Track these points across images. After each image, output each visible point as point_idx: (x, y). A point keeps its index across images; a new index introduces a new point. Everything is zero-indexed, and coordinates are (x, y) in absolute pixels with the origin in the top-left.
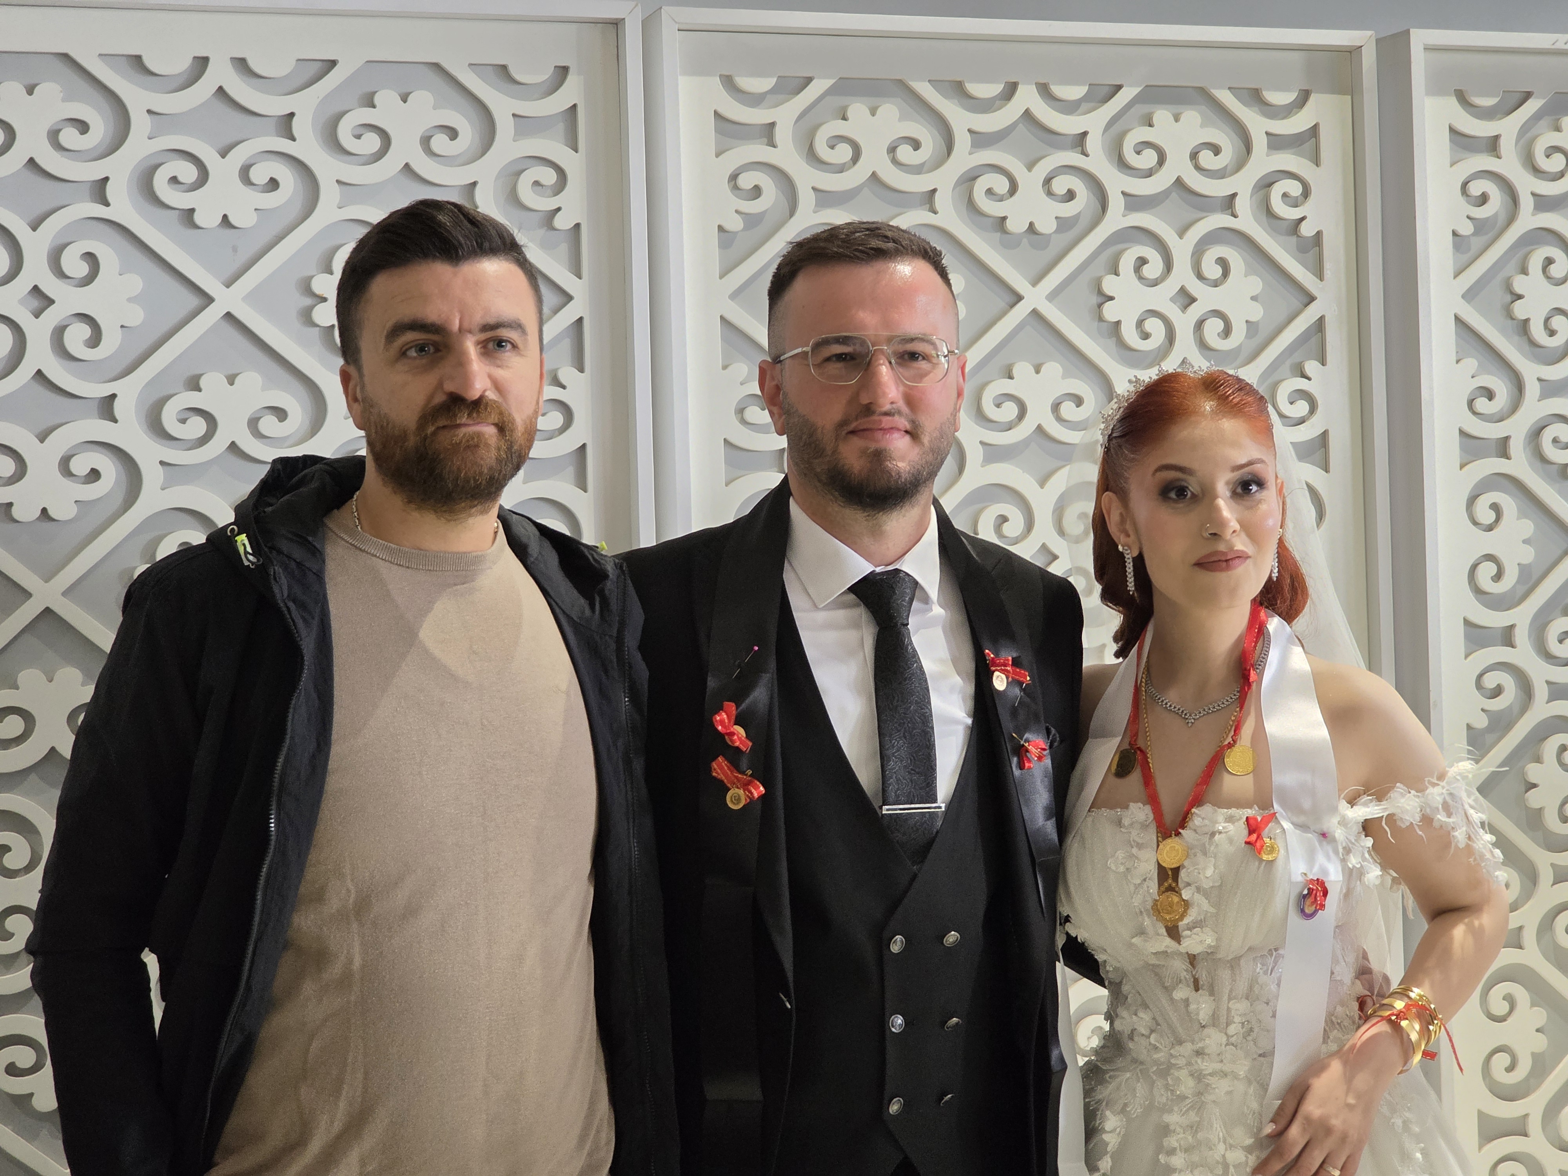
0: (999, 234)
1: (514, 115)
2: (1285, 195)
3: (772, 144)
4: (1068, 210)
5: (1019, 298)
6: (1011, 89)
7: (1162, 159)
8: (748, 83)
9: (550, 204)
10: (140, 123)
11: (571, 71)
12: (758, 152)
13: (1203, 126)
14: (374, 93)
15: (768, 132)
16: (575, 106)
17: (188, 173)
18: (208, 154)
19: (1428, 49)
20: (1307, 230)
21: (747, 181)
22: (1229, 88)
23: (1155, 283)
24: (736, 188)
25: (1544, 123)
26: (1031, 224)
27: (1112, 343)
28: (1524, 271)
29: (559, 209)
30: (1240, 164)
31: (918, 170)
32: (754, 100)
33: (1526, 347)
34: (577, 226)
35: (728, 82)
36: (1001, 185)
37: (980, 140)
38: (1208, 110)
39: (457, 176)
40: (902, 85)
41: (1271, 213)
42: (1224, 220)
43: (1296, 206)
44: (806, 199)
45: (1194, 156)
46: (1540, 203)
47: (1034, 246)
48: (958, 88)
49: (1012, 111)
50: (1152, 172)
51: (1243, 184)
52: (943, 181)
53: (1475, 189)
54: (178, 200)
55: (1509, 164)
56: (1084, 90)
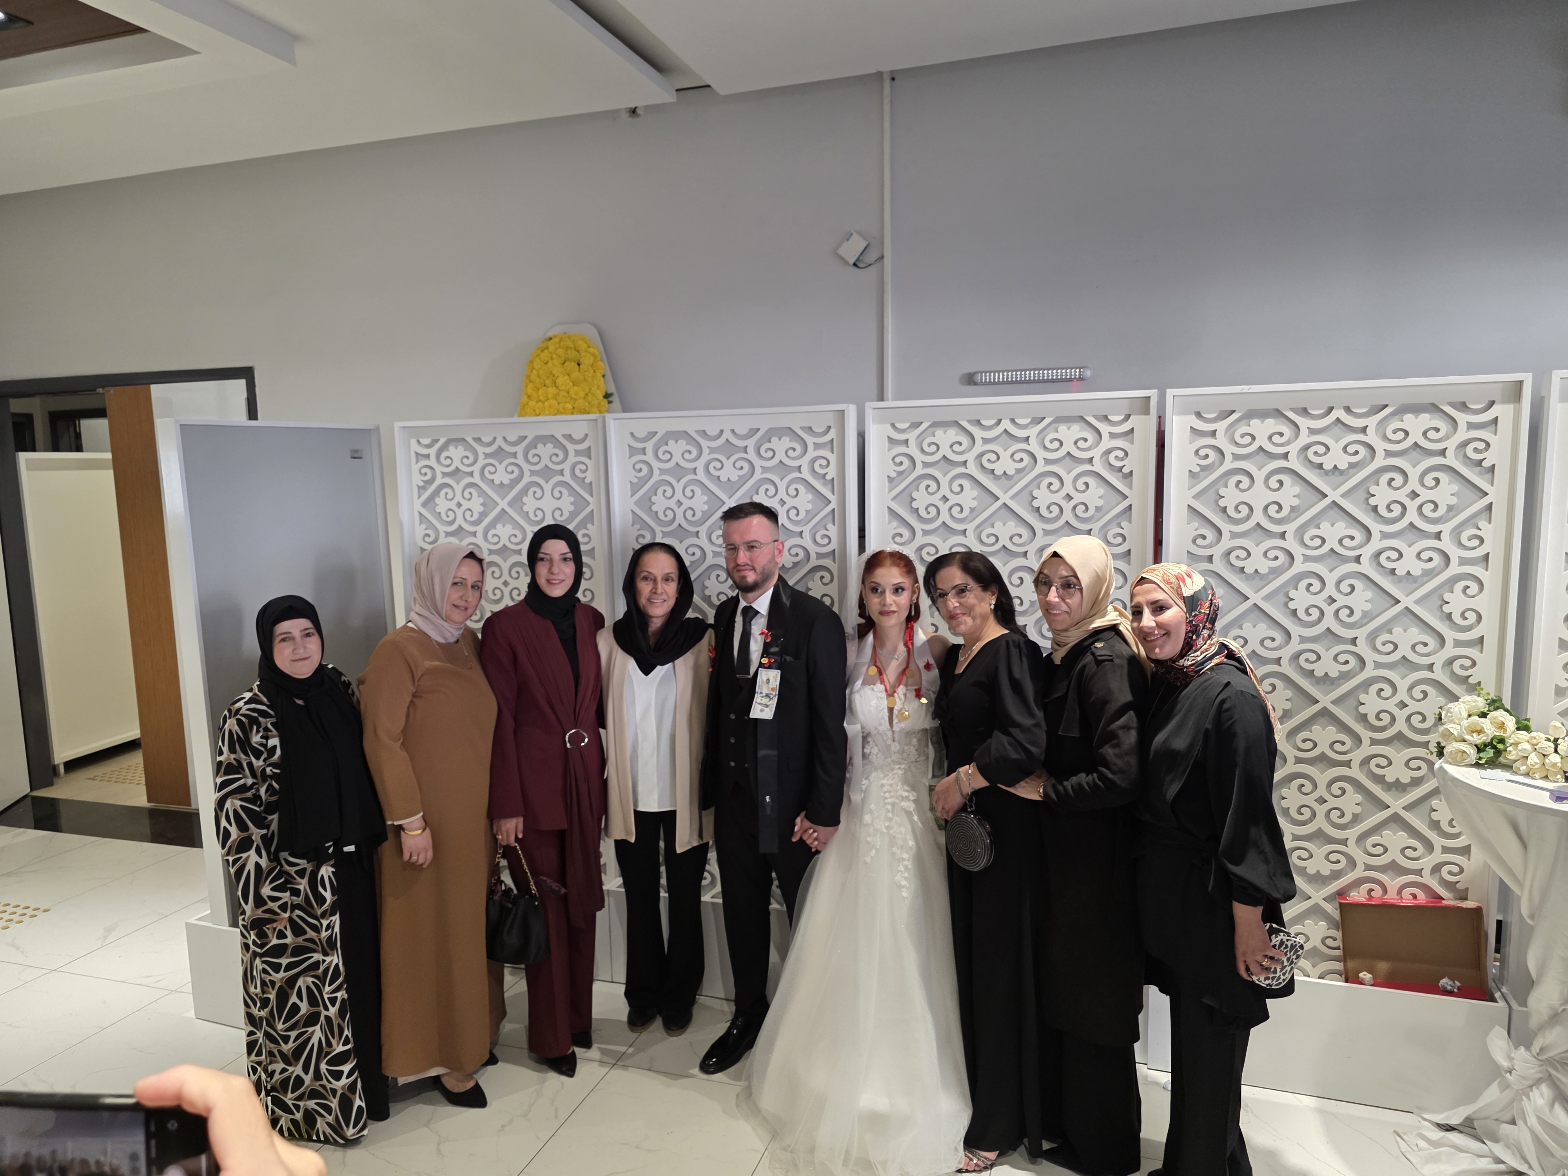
0: (991, 476)
1: (813, 443)
2: (1116, 457)
3: (908, 447)
4: (1020, 466)
5: (998, 499)
6: (999, 421)
7: (1061, 444)
8: (901, 426)
10: (706, 451)
12: (902, 449)
13: (1080, 431)
14: (771, 438)
15: (906, 442)
16: (833, 439)
17: (719, 465)
18: (723, 459)
19: (1172, 396)
20: (1126, 470)
21: (898, 460)
22: (1093, 416)
23: (1056, 492)
24: (895, 462)
25: (1243, 422)
26: (1005, 471)
27: (1037, 514)
28: (1226, 486)
29: (827, 473)
30: (1098, 444)
31: (960, 453)
32: (902, 431)
33: (1226, 518)
34: (833, 478)
35: (893, 425)
36: (993, 457)
37: (985, 441)
38: (1083, 424)
39: (796, 463)
40: (956, 422)
41: (1110, 464)
42: (1088, 467)
43: (1122, 460)
44: (919, 465)
45: (1076, 443)
46: (1236, 457)
47: (1007, 479)
48: (978, 423)
49: (999, 430)
50: (1057, 450)
51: (1097, 453)
52: (970, 457)
53: (1202, 453)
54: (716, 473)
55: (1221, 441)
56: (1028, 421)
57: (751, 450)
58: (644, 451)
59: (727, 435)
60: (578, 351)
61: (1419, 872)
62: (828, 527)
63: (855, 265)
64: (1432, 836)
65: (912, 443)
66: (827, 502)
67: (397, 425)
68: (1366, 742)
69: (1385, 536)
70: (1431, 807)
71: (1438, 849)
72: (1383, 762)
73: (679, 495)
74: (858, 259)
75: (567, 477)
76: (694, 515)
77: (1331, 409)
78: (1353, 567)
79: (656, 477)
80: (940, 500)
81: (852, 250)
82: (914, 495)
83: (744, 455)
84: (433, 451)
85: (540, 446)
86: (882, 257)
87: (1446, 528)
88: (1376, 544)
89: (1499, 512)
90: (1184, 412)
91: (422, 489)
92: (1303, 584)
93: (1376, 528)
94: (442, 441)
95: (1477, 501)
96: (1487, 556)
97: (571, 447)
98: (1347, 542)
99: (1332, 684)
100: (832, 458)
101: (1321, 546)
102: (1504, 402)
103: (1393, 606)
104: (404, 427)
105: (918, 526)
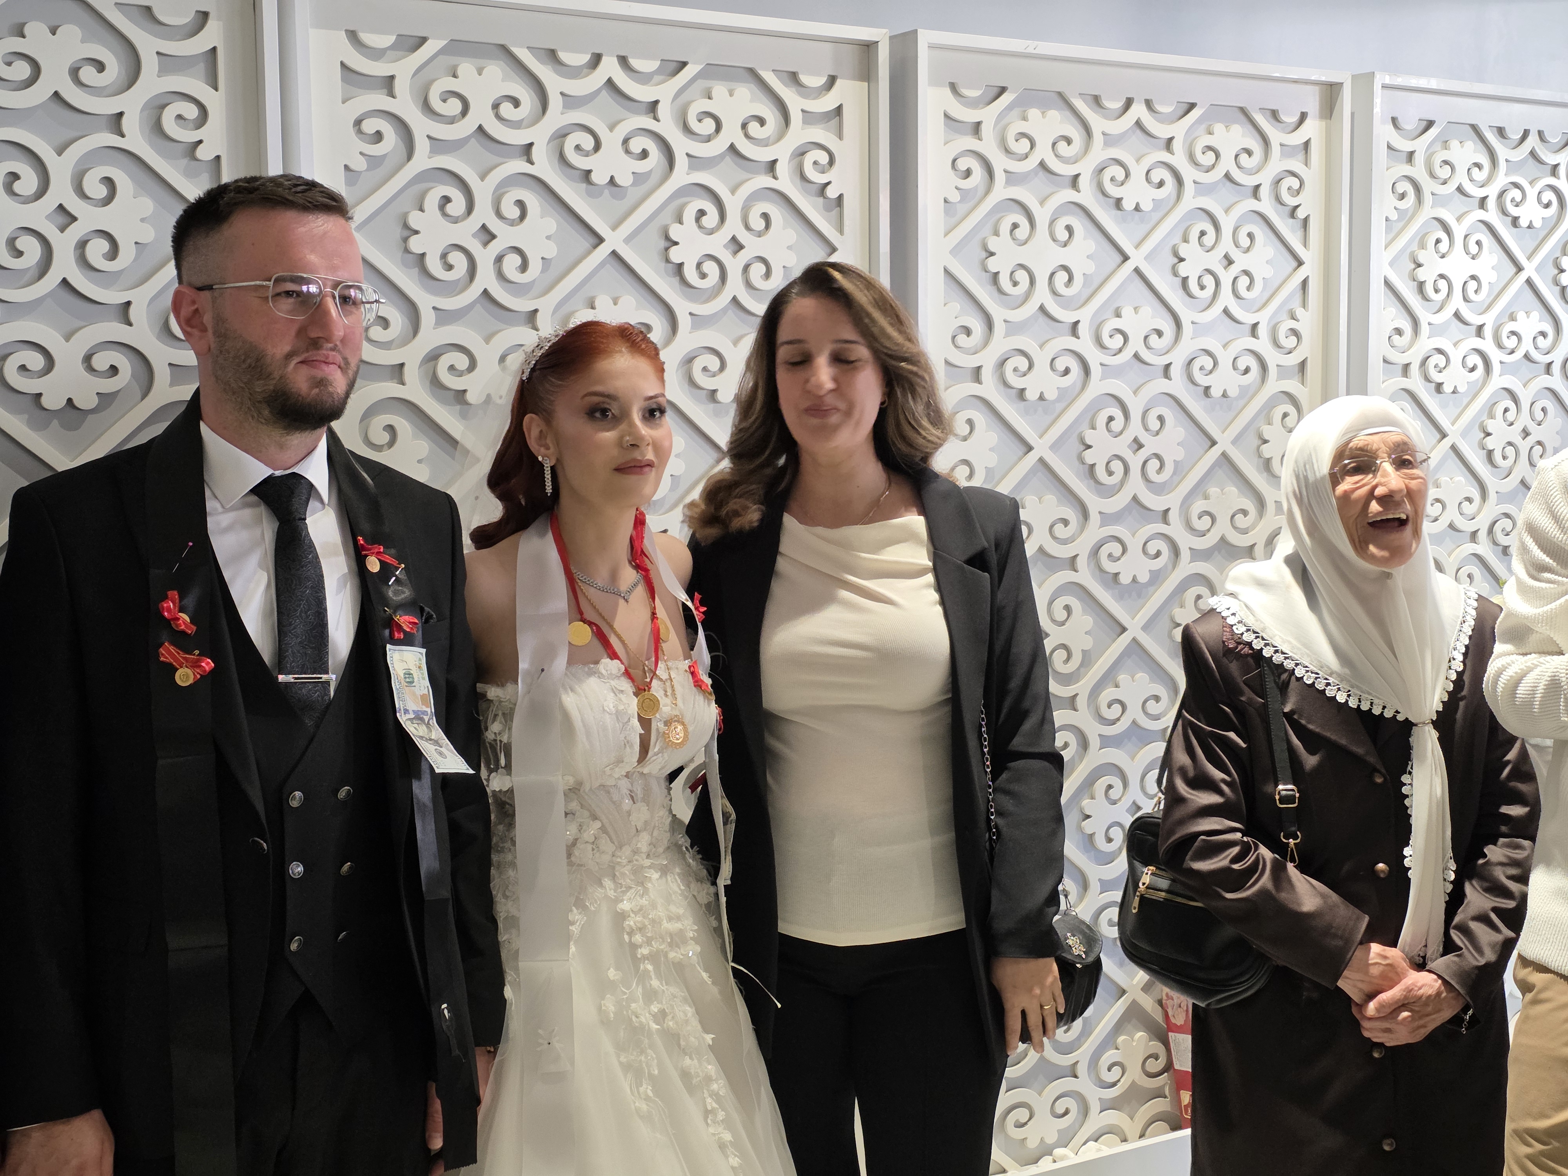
0: (584, 185)
1: (158, 53)
2: (815, 163)
3: (392, 95)
4: (643, 166)
5: (601, 240)
6: (596, 59)
7: (718, 127)
8: (370, 40)
9: (192, 136)
11: (211, 16)
12: (380, 101)
13: (752, 101)
14: (24, 24)
15: (388, 84)
16: (214, 49)
19: (932, 47)
20: (832, 193)
21: (369, 126)
22: (773, 70)
23: (711, 232)
24: (360, 132)
25: (1016, 112)
26: (612, 178)
27: (676, 280)
28: (996, 233)
29: (201, 142)
30: (781, 135)
31: (516, 125)
32: (376, 54)
33: (996, 294)
34: (218, 158)
35: (353, 36)
36: (588, 143)
37: (570, 101)
38: (753, 87)
39: (109, 106)
40: (505, 50)
41: (805, 177)
42: (767, 181)
43: (823, 172)
44: (422, 145)
45: (744, 126)
46: (1012, 178)
47: (614, 196)
48: (552, 56)
49: (598, 78)
50: (711, 137)
51: (782, 152)
52: (539, 136)
53: (962, 164)
55: (988, 145)
56: (656, 64)
65: (404, 87)
69: (1197, 330)
77: (1129, 102)
78: (1162, 384)
80: (474, 236)
82: (415, 219)
87: (1263, 318)
88: (1187, 344)
89: (1316, 294)
92: (1102, 419)
93: (1186, 316)
95: (1292, 274)
96: (1304, 364)
98: (1154, 341)
99: (1142, 596)
100: (214, 101)
101: (1123, 349)
102: (1317, 116)
103: (1208, 450)
105: (425, 300)
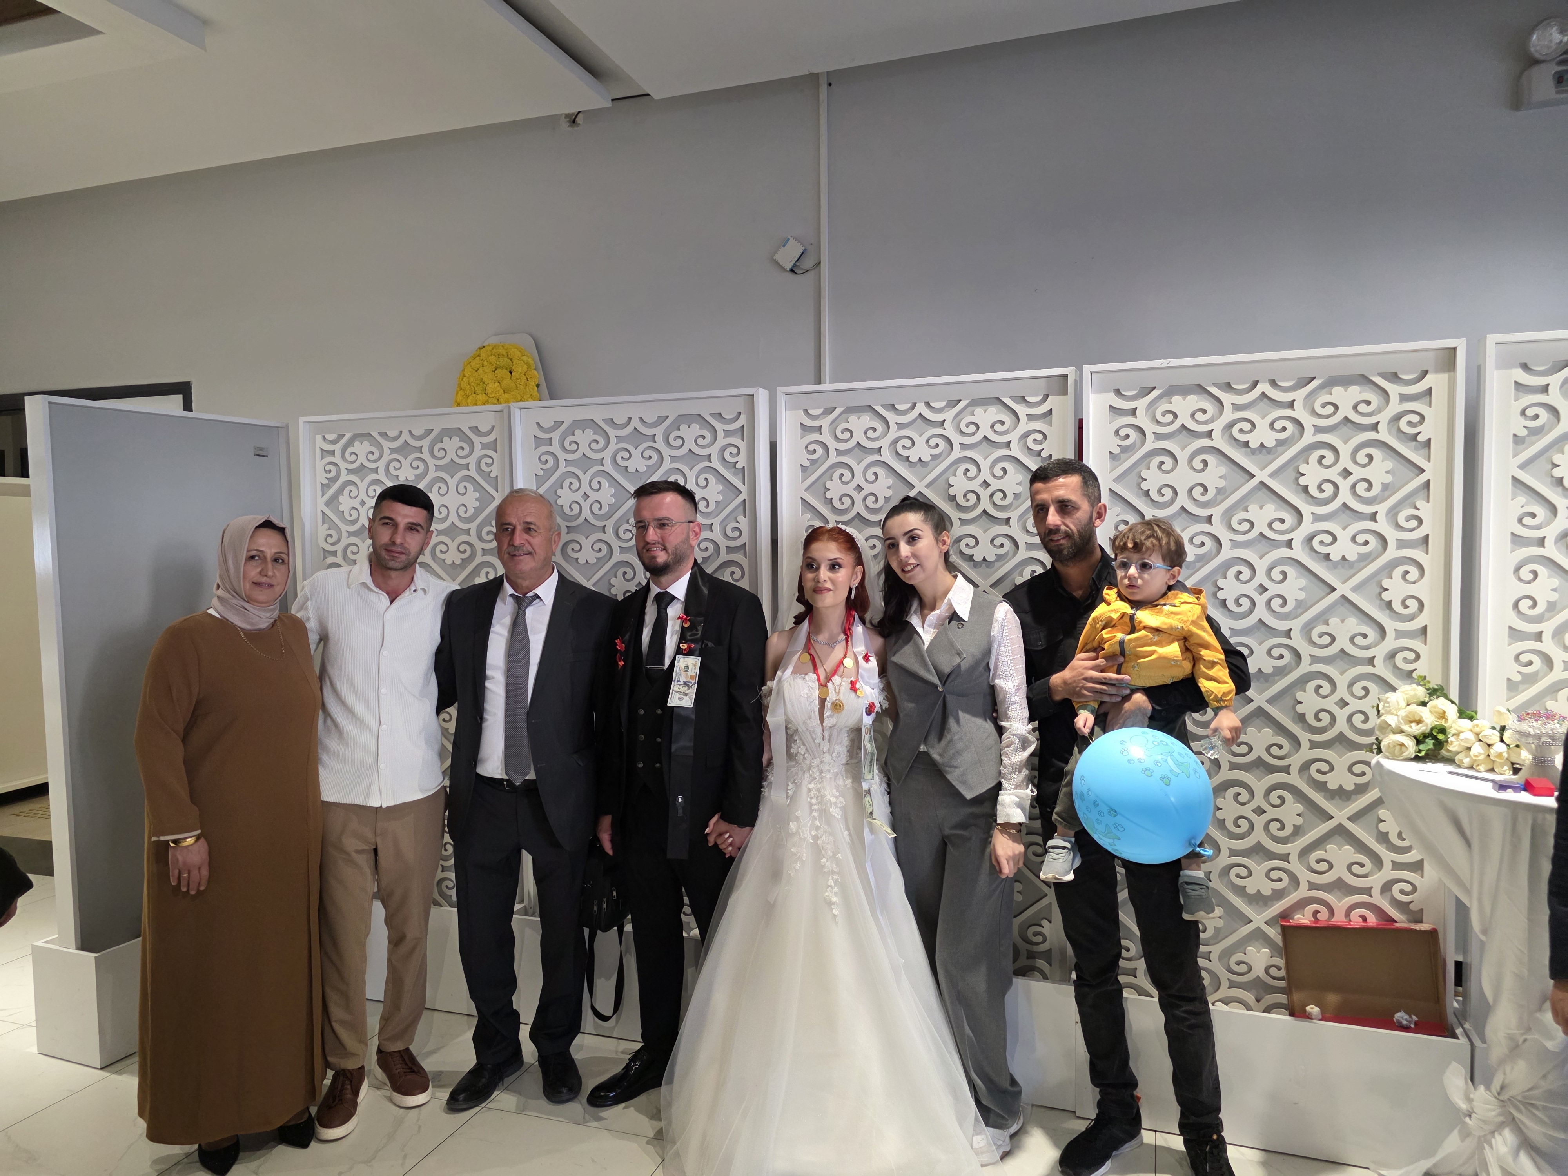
0: (906, 462)
1: (723, 430)
2: (1035, 440)
3: (821, 434)
4: (936, 451)
5: (913, 487)
6: (914, 405)
7: (978, 427)
8: (813, 412)
10: (613, 440)
11: (743, 413)
12: (816, 436)
13: (997, 414)
14: (680, 426)
15: (819, 429)
16: (743, 425)
17: (627, 455)
18: (631, 448)
19: (1089, 372)
20: (1044, 454)
21: (811, 448)
22: (1010, 397)
23: (972, 479)
24: (808, 450)
25: (1164, 399)
26: (920, 458)
28: (1148, 467)
29: (737, 461)
30: (1014, 428)
31: (875, 440)
32: (815, 418)
34: (743, 467)
35: (806, 411)
36: (908, 443)
37: (900, 426)
38: (1000, 407)
39: (705, 452)
40: (871, 407)
41: (1028, 448)
42: (1005, 452)
43: (1041, 444)
44: (833, 453)
45: (992, 426)
46: (1158, 437)
47: (922, 466)
48: (893, 407)
49: (914, 414)
50: (974, 434)
51: (1014, 437)
52: (885, 443)
53: (1123, 432)
54: (623, 464)
55: (1142, 420)
56: (943, 404)
57: (660, 439)
58: (550, 442)
59: (635, 423)
60: (511, 359)
61: (1368, 891)
62: (738, 519)
63: (792, 271)
64: (1380, 849)
65: (825, 430)
66: (738, 493)
67: (302, 419)
68: (1305, 745)
69: (1317, 518)
70: (1379, 818)
71: (1387, 865)
72: (1325, 767)
73: (585, 488)
74: (795, 265)
75: (473, 472)
76: (600, 509)
77: (1256, 383)
78: (1285, 552)
79: (563, 468)
80: (854, 489)
81: (788, 256)
82: (828, 484)
83: (653, 444)
84: (338, 447)
85: (446, 439)
86: (820, 263)
87: (1382, 509)
88: (1308, 526)
89: (1437, 490)
90: (1103, 390)
91: (325, 487)
92: (1232, 572)
93: (1307, 510)
94: (348, 436)
95: (1413, 479)
96: (1426, 539)
97: (477, 440)
98: (1277, 525)
99: (1266, 681)
100: (743, 445)
101: (1249, 531)
102: (1437, 371)
103: (1328, 594)
104: (309, 422)
